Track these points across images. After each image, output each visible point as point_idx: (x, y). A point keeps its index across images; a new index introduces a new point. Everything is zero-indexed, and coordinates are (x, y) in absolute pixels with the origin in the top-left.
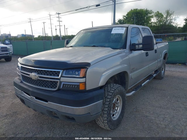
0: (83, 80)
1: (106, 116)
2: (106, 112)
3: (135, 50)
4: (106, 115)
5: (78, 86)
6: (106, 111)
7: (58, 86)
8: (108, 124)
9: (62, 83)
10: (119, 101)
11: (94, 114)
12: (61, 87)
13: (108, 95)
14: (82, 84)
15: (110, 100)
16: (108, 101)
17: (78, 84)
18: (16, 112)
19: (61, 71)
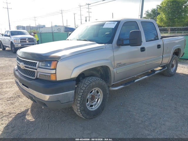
0: (54, 71)
1: (79, 106)
2: (79, 102)
3: (123, 45)
4: (79, 104)
5: (50, 76)
6: (79, 100)
7: (36, 76)
8: (81, 113)
9: (39, 73)
10: (99, 93)
11: (64, 102)
12: (38, 77)
13: (83, 87)
14: (53, 74)
15: (83, 92)
16: (82, 92)
17: (50, 75)
18: (19, 96)
19: (38, 62)
